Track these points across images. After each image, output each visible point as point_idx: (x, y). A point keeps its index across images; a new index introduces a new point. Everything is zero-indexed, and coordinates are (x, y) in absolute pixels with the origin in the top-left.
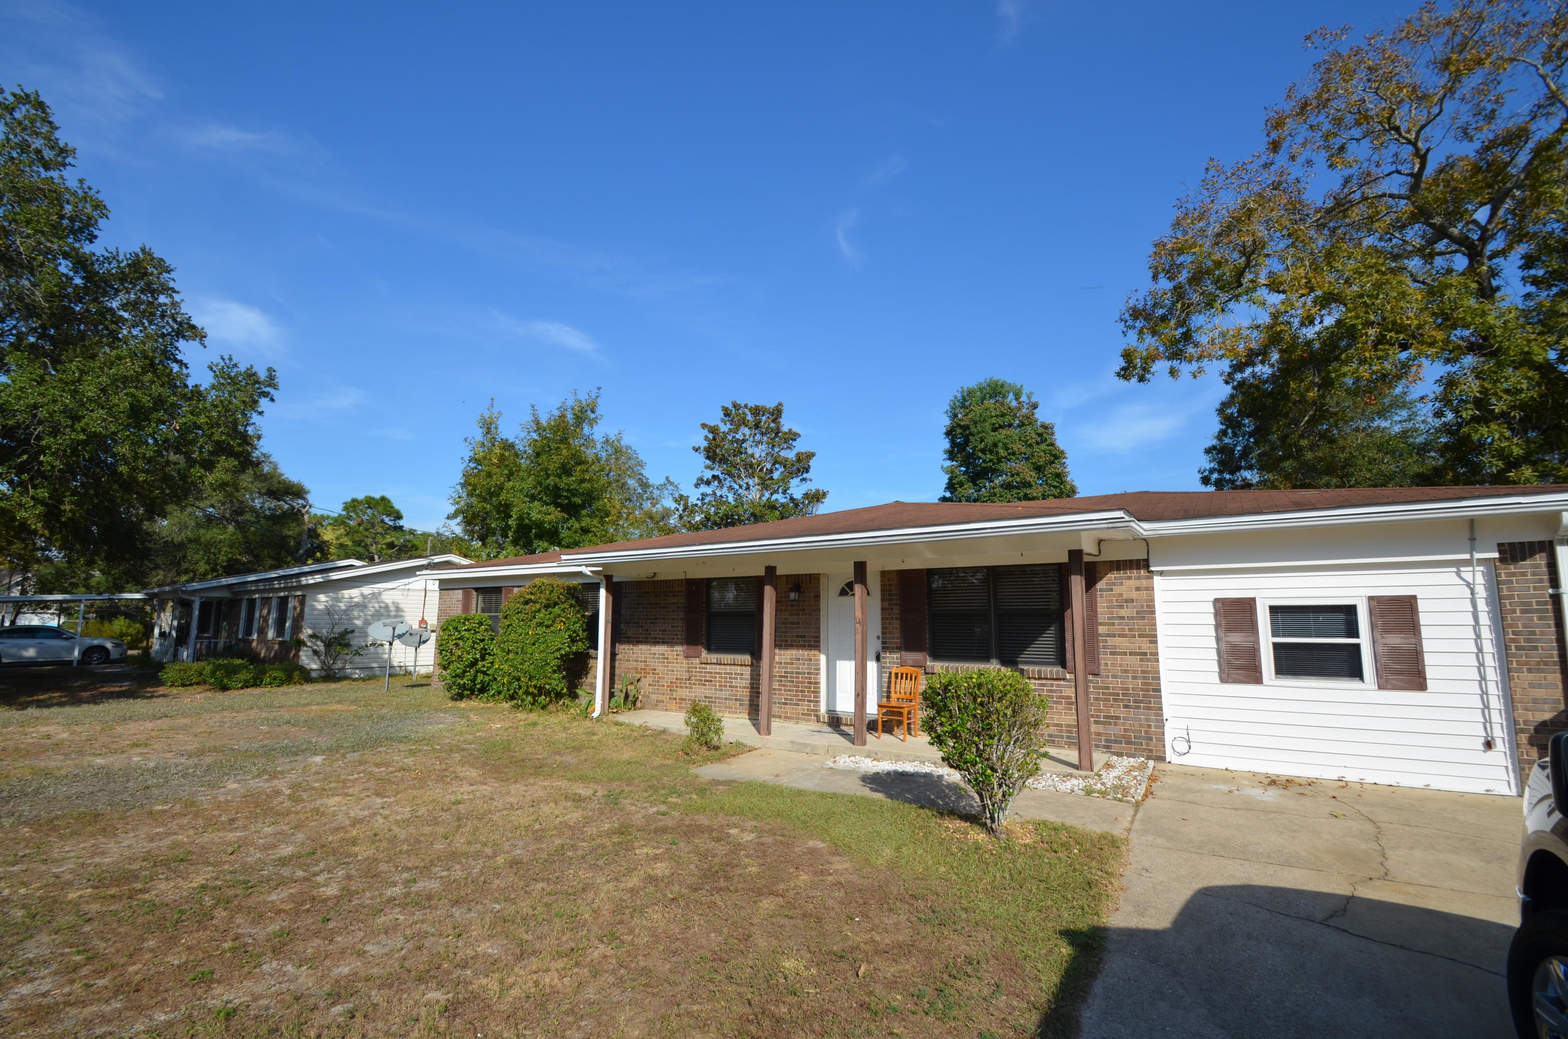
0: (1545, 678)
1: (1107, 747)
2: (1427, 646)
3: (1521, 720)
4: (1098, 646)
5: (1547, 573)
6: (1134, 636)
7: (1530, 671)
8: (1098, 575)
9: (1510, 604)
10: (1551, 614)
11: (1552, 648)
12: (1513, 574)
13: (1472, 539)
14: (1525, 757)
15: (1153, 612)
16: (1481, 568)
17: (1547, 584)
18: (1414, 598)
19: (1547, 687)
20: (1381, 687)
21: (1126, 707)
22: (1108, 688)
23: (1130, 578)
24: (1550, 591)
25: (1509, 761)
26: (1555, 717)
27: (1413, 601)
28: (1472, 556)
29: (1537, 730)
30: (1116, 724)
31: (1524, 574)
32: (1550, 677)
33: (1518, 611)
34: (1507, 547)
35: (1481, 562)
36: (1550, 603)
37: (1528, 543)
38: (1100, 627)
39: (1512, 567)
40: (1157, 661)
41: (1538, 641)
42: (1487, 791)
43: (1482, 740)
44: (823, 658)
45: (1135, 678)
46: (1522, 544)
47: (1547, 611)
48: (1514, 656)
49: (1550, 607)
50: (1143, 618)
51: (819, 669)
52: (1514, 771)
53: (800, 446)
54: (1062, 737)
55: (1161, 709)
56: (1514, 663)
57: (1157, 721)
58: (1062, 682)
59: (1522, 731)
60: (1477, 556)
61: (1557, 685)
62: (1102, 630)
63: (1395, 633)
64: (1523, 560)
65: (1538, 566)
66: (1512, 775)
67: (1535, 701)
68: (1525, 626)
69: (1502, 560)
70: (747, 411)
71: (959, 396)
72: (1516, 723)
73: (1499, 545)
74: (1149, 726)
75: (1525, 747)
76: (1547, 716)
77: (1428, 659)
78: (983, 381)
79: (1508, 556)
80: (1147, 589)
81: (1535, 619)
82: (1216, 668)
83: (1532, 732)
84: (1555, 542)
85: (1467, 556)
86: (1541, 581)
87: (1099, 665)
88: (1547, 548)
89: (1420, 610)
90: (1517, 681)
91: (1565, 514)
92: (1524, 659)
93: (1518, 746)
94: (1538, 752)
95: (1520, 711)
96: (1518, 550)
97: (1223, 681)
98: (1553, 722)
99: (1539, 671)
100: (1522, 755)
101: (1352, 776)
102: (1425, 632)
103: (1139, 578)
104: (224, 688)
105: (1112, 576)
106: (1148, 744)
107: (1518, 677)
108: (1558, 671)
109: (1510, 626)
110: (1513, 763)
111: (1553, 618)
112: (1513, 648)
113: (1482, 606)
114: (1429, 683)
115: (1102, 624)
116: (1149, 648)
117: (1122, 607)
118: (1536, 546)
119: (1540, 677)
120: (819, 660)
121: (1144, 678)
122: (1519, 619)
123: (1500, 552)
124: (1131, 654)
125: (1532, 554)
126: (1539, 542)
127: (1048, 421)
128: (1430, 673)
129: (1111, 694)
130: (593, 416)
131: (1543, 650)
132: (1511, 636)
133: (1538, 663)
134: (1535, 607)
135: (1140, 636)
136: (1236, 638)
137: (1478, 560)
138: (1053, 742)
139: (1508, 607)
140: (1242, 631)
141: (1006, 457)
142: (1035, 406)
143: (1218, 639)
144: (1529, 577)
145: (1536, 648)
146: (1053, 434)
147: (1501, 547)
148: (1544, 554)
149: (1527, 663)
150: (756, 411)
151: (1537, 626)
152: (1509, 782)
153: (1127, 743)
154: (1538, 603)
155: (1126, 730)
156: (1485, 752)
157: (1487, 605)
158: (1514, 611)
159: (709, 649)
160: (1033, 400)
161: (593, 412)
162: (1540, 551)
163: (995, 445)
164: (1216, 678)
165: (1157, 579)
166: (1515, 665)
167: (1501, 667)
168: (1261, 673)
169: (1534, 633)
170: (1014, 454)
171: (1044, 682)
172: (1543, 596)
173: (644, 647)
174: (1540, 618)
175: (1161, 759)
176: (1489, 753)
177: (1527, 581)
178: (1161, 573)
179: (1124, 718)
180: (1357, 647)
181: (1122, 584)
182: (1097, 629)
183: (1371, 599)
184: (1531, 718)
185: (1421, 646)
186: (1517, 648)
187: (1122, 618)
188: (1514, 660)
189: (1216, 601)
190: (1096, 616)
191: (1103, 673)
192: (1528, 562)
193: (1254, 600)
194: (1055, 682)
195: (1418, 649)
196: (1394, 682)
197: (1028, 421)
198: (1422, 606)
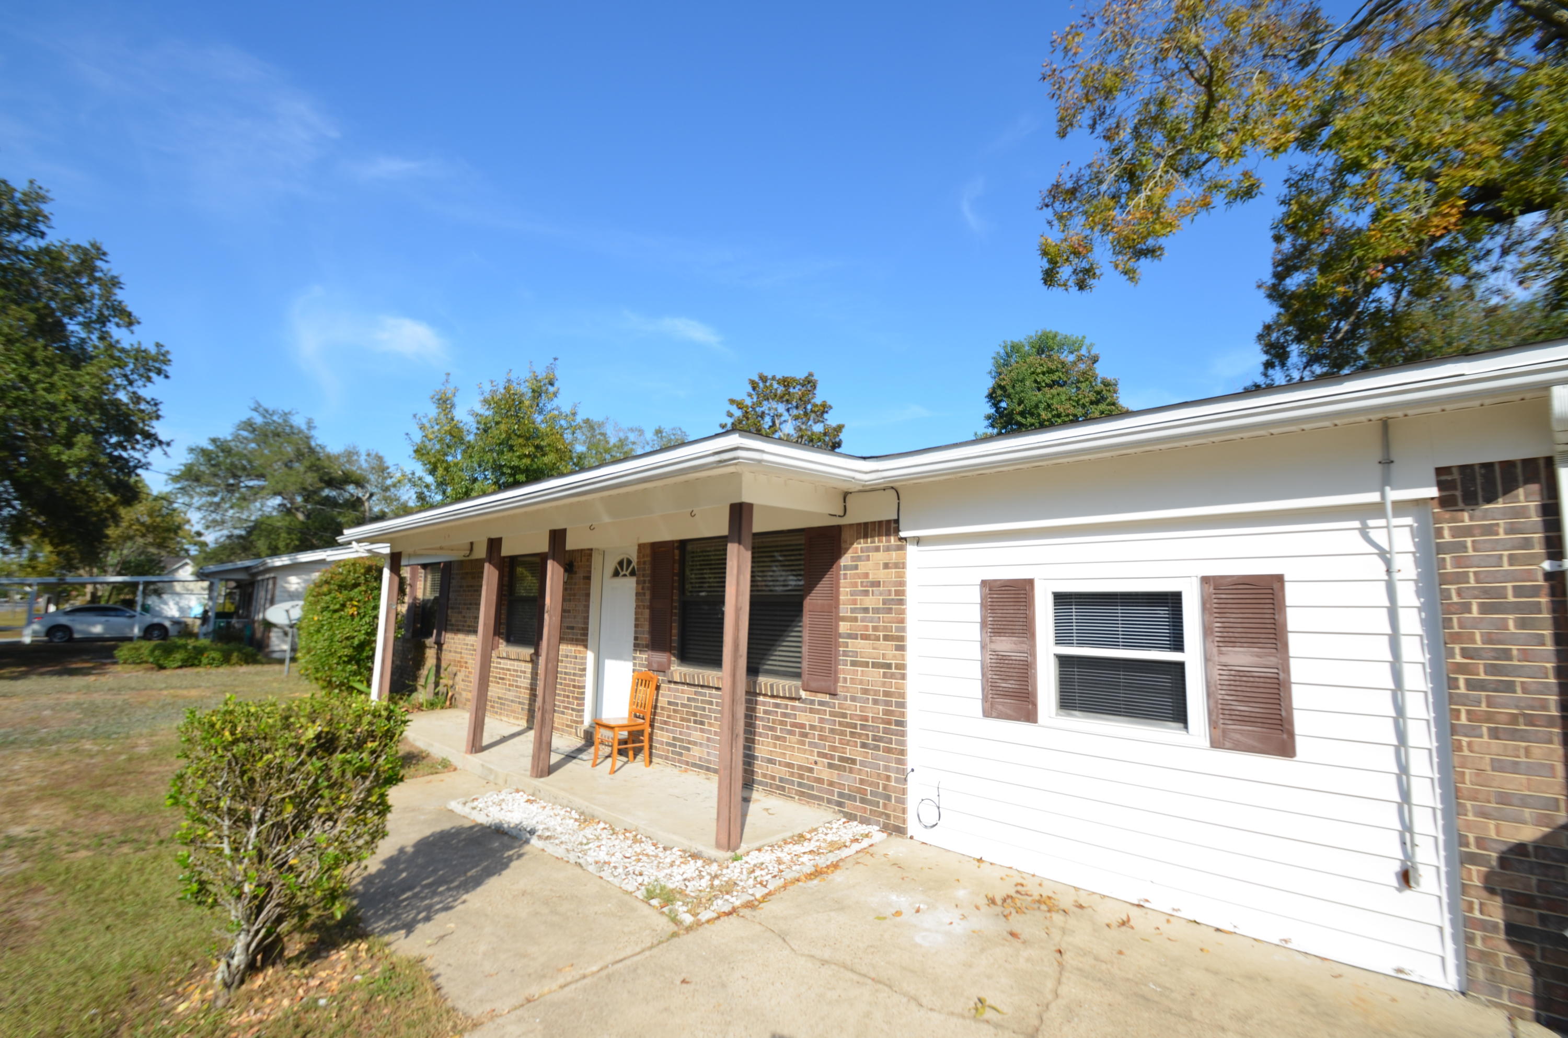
0: (1527, 751)
1: (840, 804)
2: (1298, 671)
3: (1471, 838)
4: (837, 651)
5: (1540, 527)
6: (877, 638)
7: (1495, 734)
8: (843, 545)
9: (1459, 593)
10: (1546, 615)
11: (1545, 689)
12: (1468, 531)
13: (1387, 462)
14: (1477, 914)
15: (901, 602)
16: (1409, 520)
17: (1539, 550)
18: (1280, 579)
19: (1530, 770)
20: (1215, 744)
21: (864, 745)
22: (844, 716)
23: (877, 549)
24: (1547, 565)
25: (1447, 916)
26: (1546, 837)
27: (1276, 586)
28: (1383, 496)
29: (1504, 861)
30: (851, 771)
31: (1490, 530)
32: (1539, 750)
33: (1475, 608)
34: (1456, 476)
35: (1401, 507)
36: (1546, 591)
37: (1502, 463)
38: (841, 623)
39: (1466, 515)
40: (903, 677)
41: (1516, 671)
42: (1400, 971)
43: (1396, 867)
44: (590, 656)
45: (876, 702)
46: (1488, 466)
47: (1537, 608)
48: (1463, 699)
49: (1544, 600)
50: (889, 611)
51: (584, 670)
52: (1455, 938)
53: (832, 419)
54: (792, 783)
55: (902, 752)
56: (1463, 716)
57: (898, 771)
58: (797, 704)
59: (1472, 859)
60: (1394, 495)
61: (1552, 767)
62: (843, 627)
63: (1242, 644)
64: (1489, 500)
65: (1521, 512)
66: (1450, 946)
67: (1504, 799)
68: (1488, 639)
69: (1445, 502)
70: (775, 383)
71: (1002, 351)
72: (1463, 842)
73: (1439, 471)
74: (888, 778)
75: (1477, 897)
76: (1529, 833)
77: (1299, 697)
78: (1033, 334)
79: (1458, 493)
80: (896, 566)
81: (1511, 624)
82: (979, 694)
83: (1494, 863)
84: (1557, 459)
85: (1374, 497)
86: (1527, 544)
87: (836, 680)
88: (1543, 474)
89: (1288, 603)
90: (1466, 752)
91: (1558, 392)
92: (1484, 707)
93: (1465, 889)
94: (1505, 908)
95: (1471, 817)
96: (1479, 481)
97: (987, 714)
98: (1541, 847)
99: (1514, 735)
100: (1471, 909)
101: (1161, 902)
102: (1295, 644)
103: (888, 549)
104: (162, 667)
105: (859, 546)
106: (885, 806)
107: (1470, 744)
108: (1557, 739)
109: (1456, 638)
110: (1453, 922)
111: (1549, 623)
112: (1462, 683)
113: (1408, 595)
114: (1300, 743)
115: (844, 619)
116: (895, 657)
117: (866, 593)
118: (1519, 470)
119: (1517, 748)
120: (585, 658)
121: (888, 703)
122: (1476, 623)
123: (1441, 485)
124: (875, 665)
125: (1509, 487)
126: (1525, 461)
127: (1110, 377)
128: (1301, 723)
129: (849, 725)
130: (551, 389)
131: (1525, 691)
132: (1459, 659)
133: (1514, 719)
134: (1511, 599)
135: (886, 638)
136: (1006, 645)
137: (1395, 503)
138: (783, 789)
139: (1455, 599)
140: (1013, 634)
141: (1049, 420)
142: (1095, 360)
143: (983, 647)
144: (1502, 536)
145: (1509, 687)
146: (1115, 392)
147: (1443, 476)
148: (1535, 487)
149: (1489, 717)
150: (786, 382)
151: (1514, 639)
152: (1443, 959)
153: (863, 801)
154: (1518, 591)
155: (862, 781)
156: (1399, 890)
157: (1419, 593)
158: (1467, 608)
159: (509, 641)
160: (1093, 352)
161: (552, 384)
162: (1527, 481)
163: (1037, 406)
164: (977, 706)
165: (911, 549)
166: (1464, 720)
167: (1439, 721)
168: (1035, 705)
169: (1507, 655)
170: (1059, 416)
171: (778, 701)
172: (1530, 576)
173: (461, 636)
174: (1522, 624)
175: (900, 831)
176: (1408, 893)
177: (1496, 545)
178: (918, 541)
179: (863, 763)
180: (1179, 667)
181: (868, 558)
182: (837, 626)
183: (1205, 580)
184: (1493, 834)
185: (1287, 670)
186: (1470, 685)
187: (866, 610)
188: (1463, 709)
189: (984, 583)
190: (837, 606)
191: (840, 691)
192: (1499, 504)
193: (1031, 582)
194: (790, 703)
195: (1282, 676)
196: (1237, 736)
197: (1087, 377)
198: (1292, 594)
